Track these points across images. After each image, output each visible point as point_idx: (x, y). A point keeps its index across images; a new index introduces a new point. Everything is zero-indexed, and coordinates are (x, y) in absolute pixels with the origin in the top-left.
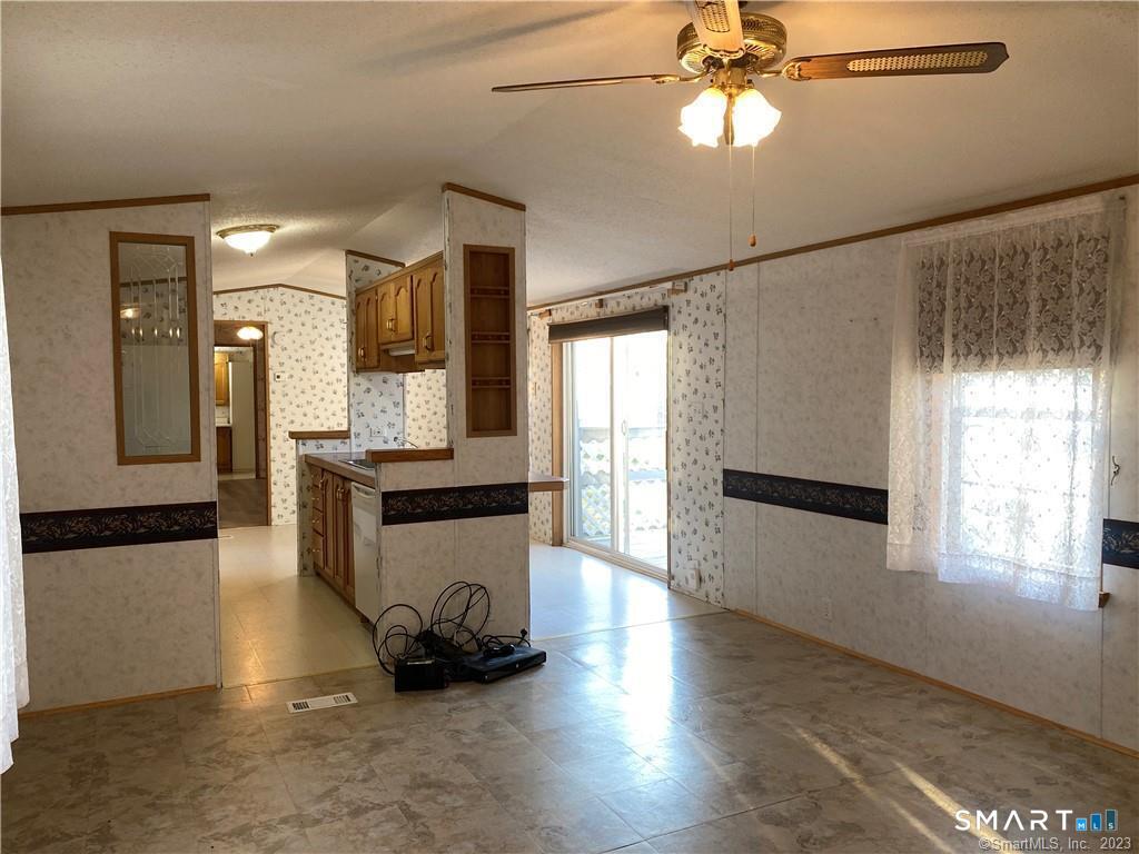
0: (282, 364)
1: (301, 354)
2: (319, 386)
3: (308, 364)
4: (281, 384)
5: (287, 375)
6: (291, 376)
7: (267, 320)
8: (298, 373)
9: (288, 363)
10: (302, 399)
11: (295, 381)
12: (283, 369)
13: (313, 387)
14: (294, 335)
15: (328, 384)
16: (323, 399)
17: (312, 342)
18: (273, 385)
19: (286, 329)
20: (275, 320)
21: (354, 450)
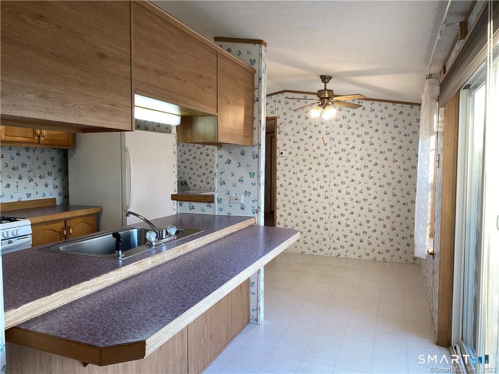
0: (285, 145)
1: (297, 138)
2: (309, 160)
3: (301, 144)
4: (284, 158)
5: (288, 152)
6: (290, 153)
7: (277, 116)
8: (295, 150)
9: (289, 144)
10: (297, 169)
11: (293, 156)
12: (285, 148)
13: (304, 160)
14: (293, 125)
15: (314, 158)
16: (310, 169)
17: (305, 129)
18: (279, 159)
19: (288, 121)
20: (282, 116)
21: (217, 213)
